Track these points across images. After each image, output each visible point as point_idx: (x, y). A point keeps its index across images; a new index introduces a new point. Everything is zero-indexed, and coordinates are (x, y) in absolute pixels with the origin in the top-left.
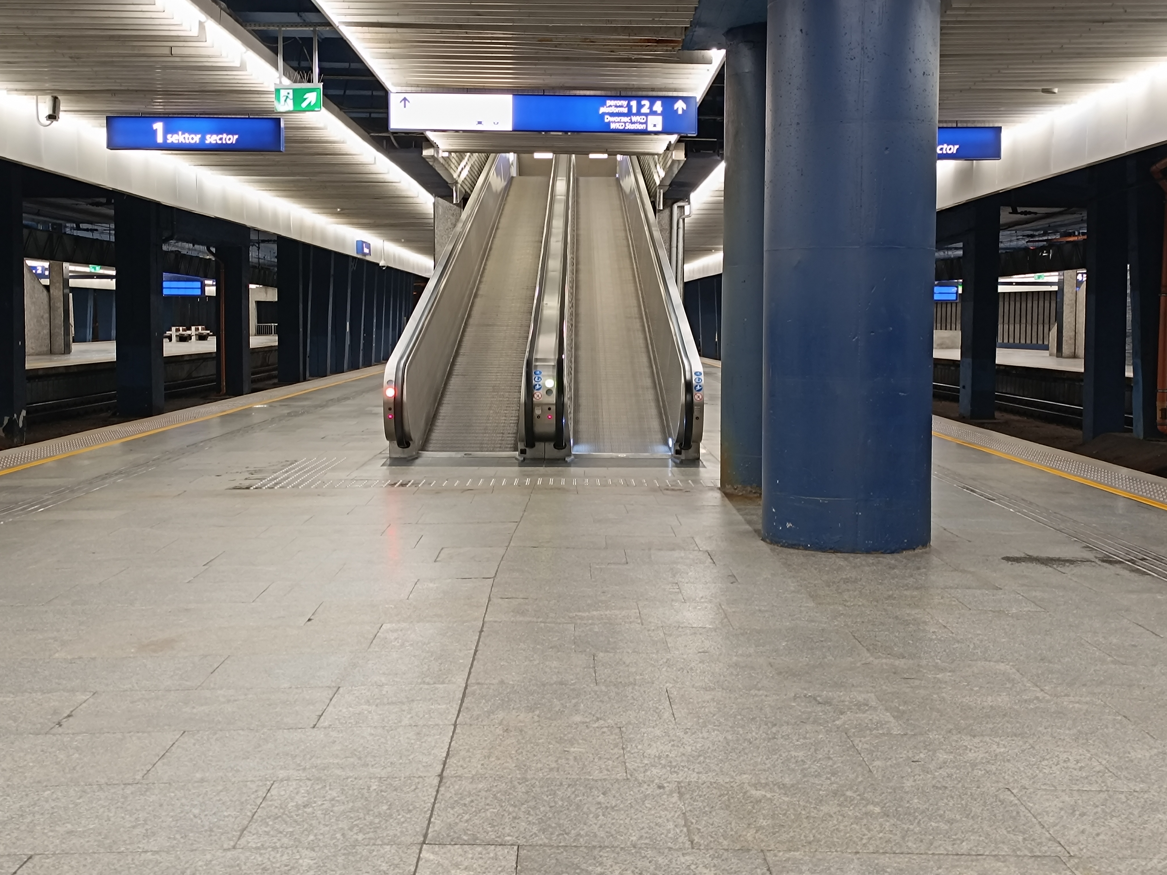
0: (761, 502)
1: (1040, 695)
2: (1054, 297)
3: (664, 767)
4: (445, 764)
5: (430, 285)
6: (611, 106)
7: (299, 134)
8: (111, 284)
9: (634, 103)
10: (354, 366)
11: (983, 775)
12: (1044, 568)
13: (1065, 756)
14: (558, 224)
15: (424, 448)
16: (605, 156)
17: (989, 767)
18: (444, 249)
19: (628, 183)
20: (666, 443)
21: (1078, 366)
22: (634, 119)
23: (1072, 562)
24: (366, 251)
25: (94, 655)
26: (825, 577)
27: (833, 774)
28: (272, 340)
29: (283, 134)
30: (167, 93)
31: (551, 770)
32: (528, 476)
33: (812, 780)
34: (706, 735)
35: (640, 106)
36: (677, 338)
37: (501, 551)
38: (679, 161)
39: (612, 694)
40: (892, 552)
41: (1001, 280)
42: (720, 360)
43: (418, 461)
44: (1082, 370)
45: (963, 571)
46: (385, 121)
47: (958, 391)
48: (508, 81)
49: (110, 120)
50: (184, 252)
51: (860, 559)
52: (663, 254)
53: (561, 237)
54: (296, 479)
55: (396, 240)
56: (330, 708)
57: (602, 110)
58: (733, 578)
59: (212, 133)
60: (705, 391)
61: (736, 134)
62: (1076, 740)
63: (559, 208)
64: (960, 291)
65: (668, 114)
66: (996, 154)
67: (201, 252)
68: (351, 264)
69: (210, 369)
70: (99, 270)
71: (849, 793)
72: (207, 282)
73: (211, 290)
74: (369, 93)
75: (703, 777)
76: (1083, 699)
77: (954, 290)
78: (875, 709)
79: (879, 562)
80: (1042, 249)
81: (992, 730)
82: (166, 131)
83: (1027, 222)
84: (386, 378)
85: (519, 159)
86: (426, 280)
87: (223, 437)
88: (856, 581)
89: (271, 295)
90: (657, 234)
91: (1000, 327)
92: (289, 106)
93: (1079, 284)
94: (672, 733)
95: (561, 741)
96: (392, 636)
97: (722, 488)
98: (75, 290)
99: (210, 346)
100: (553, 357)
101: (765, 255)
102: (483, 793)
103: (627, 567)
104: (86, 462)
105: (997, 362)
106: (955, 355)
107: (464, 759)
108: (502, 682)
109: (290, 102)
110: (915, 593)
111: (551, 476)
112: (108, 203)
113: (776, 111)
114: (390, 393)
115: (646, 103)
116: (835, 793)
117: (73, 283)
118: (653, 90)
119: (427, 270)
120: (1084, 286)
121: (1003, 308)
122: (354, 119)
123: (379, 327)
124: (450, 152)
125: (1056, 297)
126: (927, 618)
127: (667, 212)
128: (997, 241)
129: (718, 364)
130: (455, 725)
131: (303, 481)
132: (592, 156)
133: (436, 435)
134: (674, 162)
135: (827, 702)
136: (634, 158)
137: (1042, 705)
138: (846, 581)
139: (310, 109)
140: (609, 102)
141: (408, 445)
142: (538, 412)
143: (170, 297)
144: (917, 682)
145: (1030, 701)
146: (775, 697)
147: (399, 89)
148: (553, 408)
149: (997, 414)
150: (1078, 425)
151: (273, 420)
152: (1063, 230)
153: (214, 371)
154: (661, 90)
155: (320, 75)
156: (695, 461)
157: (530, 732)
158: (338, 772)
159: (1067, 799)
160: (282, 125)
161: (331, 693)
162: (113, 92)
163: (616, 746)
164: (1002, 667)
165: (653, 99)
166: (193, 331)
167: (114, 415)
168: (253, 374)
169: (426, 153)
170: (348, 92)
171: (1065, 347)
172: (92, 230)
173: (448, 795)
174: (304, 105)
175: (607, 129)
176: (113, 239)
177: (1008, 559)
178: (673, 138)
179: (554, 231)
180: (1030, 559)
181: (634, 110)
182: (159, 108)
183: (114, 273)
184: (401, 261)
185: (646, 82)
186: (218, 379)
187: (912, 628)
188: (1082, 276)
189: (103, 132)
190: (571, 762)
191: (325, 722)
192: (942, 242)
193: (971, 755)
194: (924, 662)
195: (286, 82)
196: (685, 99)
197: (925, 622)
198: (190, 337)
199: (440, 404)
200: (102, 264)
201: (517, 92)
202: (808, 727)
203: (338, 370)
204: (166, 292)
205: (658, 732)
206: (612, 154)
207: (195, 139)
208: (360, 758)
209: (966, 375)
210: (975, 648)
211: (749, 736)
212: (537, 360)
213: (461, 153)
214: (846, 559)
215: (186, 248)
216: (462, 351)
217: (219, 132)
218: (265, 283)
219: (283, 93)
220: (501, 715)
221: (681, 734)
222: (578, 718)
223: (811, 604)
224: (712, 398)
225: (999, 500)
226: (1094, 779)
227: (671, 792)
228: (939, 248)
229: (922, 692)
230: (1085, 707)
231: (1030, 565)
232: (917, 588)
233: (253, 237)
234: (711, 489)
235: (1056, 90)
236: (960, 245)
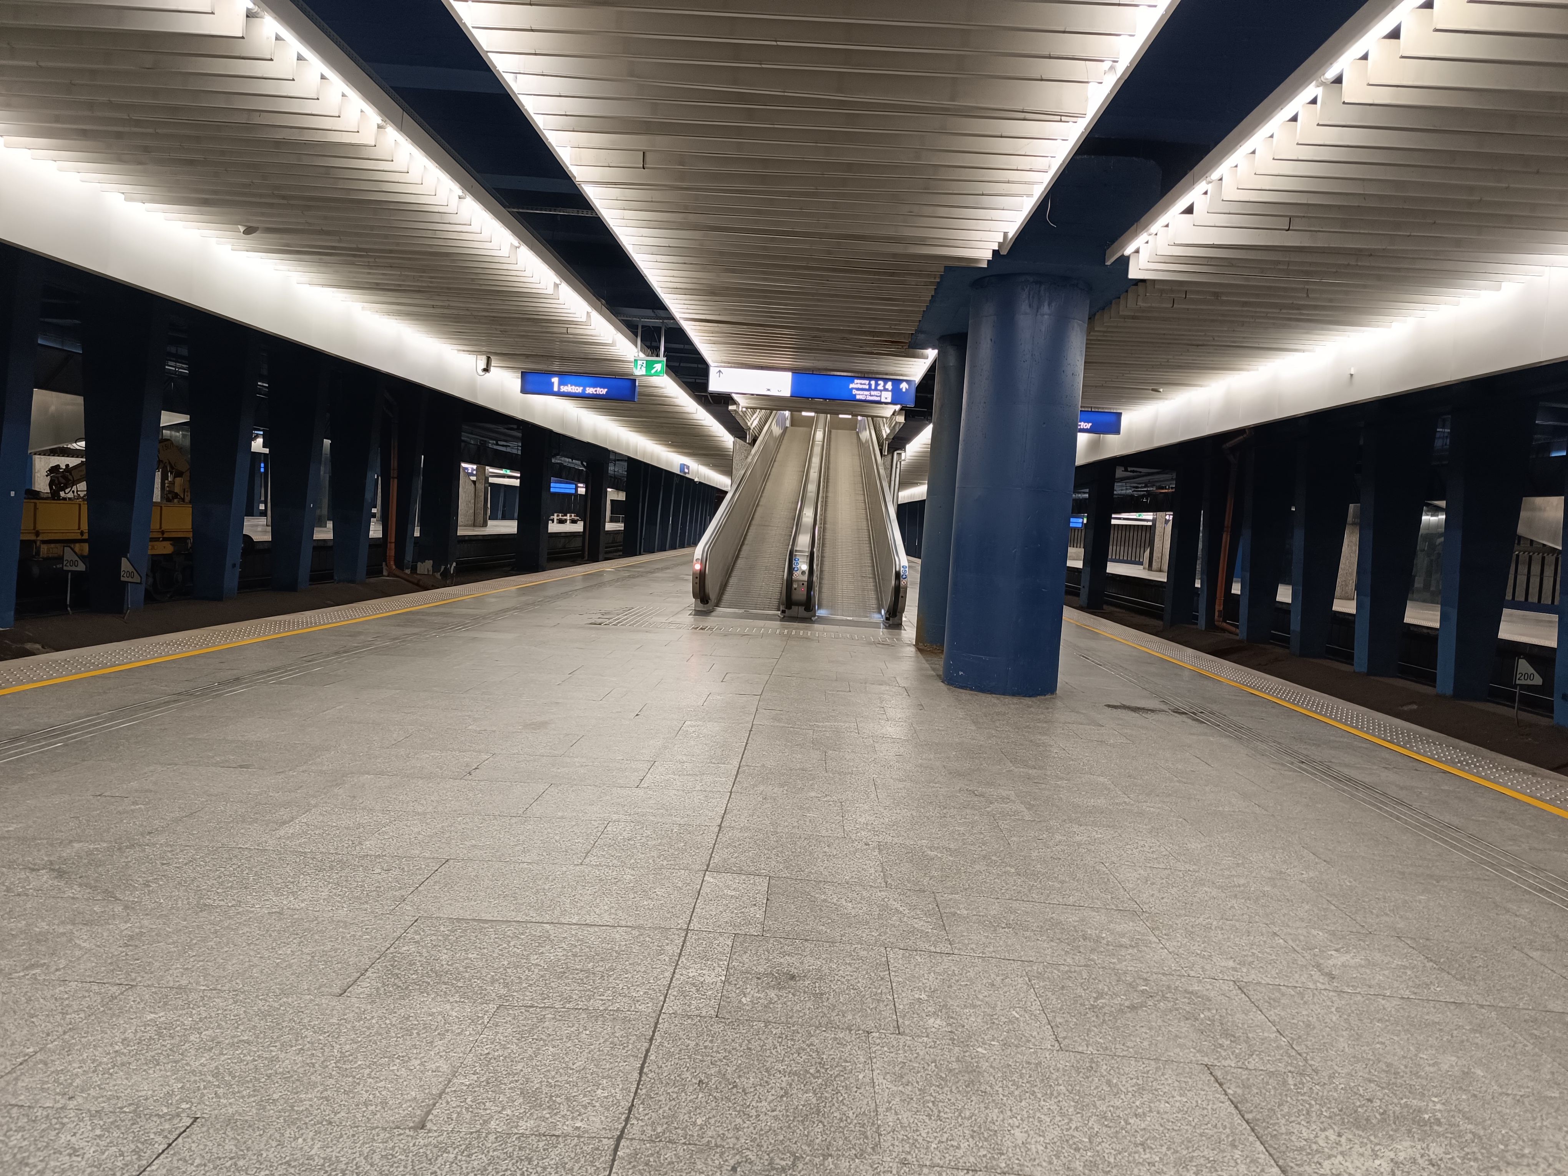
0: (943, 656)
1: (1127, 800)
2: (1148, 530)
3: (870, 831)
4: (723, 818)
5: (728, 497)
6: (857, 384)
7: (651, 390)
8: (516, 483)
9: (873, 383)
10: (673, 547)
11: (1085, 853)
12: (1134, 714)
13: (1142, 843)
14: (816, 461)
15: (717, 605)
16: (850, 417)
17: (1090, 847)
18: (739, 473)
19: (865, 435)
20: (880, 613)
21: (1163, 578)
22: (873, 393)
23: (1152, 711)
24: (686, 471)
25: (494, 729)
26: (984, 710)
27: (984, 844)
28: (620, 526)
29: (637, 390)
30: (562, 358)
31: (794, 827)
32: (787, 628)
33: (969, 847)
34: (898, 811)
35: (877, 385)
36: (891, 542)
37: (767, 678)
38: (900, 423)
39: (837, 779)
40: (1030, 696)
41: (1113, 516)
42: (920, 558)
43: (713, 614)
44: (1165, 580)
45: (1078, 712)
46: (706, 385)
47: (1079, 589)
48: (787, 362)
49: (524, 375)
50: (565, 464)
51: (1008, 699)
52: (885, 485)
53: (817, 470)
54: (632, 620)
55: (707, 465)
56: (648, 775)
57: (851, 386)
58: (921, 707)
59: (590, 386)
60: (909, 579)
61: (942, 407)
62: (1150, 832)
63: (817, 450)
64: (1085, 521)
65: (896, 391)
66: (1117, 431)
67: (577, 465)
68: (675, 478)
69: (578, 543)
70: (508, 472)
71: (994, 858)
72: (579, 485)
73: (582, 490)
74: (695, 365)
75: (896, 840)
76: (1157, 805)
77: (1081, 520)
78: (1014, 802)
79: (1021, 703)
80: (1143, 496)
81: (1093, 822)
82: (560, 384)
83: (1134, 478)
84: (695, 558)
85: (792, 415)
86: (726, 493)
87: (586, 589)
88: (1004, 714)
89: (621, 496)
90: (882, 471)
91: (1110, 547)
92: (643, 371)
93: (1167, 521)
94: (875, 808)
95: (801, 808)
96: (691, 730)
97: (917, 645)
98: (493, 485)
99: (579, 527)
100: (807, 549)
101: (957, 490)
102: (748, 840)
103: (849, 694)
104: (493, 600)
105: (1108, 571)
106: (1079, 564)
107: (736, 816)
108: (763, 766)
109: (644, 369)
110: (1045, 725)
111: (801, 629)
112: (518, 429)
113: (970, 394)
114: (698, 567)
115: (881, 383)
116: (984, 857)
117: (492, 480)
118: (887, 374)
119: (727, 486)
120: (1170, 523)
121: (1113, 535)
122: (684, 382)
123: (691, 522)
124: (747, 408)
125: (1150, 530)
126: (1052, 743)
127: (890, 457)
128: (1113, 490)
129: (919, 561)
130: (731, 792)
131: (637, 622)
132: (841, 416)
133: (726, 597)
134: (896, 423)
135: (982, 795)
136: (870, 419)
137: (1128, 807)
138: (998, 714)
139: (657, 374)
140: (856, 381)
141: (707, 603)
142: (795, 586)
143: (555, 494)
144: (1044, 786)
145: (1120, 804)
146: (946, 789)
147: (716, 364)
148: (806, 584)
149: (1105, 607)
150: (1160, 617)
151: (618, 580)
152: (1158, 484)
153: (580, 545)
154: (892, 374)
155: (665, 352)
156: (898, 626)
157: (781, 801)
158: (652, 818)
159: (1142, 872)
160: (637, 384)
161: (649, 765)
162: (527, 356)
163: (838, 814)
164: (1101, 779)
165: (886, 380)
166: (568, 517)
167: (512, 570)
168: (606, 548)
169: (731, 408)
170: (682, 365)
171: (1154, 564)
172: (506, 446)
173: (724, 839)
174: (653, 371)
175: (853, 399)
176: (520, 453)
177: (1109, 706)
178: (898, 407)
179: (813, 465)
180: (1124, 707)
181: (873, 387)
182: (556, 368)
183: (519, 475)
184: (709, 479)
185: (882, 369)
186: (583, 550)
187: (1041, 749)
188: (1169, 516)
189: (519, 381)
190: (808, 823)
191: (644, 784)
192: (1077, 487)
193: (1078, 838)
194: (1049, 773)
195: (642, 355)
196: (907, 381)
197: (1051, 746)
198: (565, 521)
199: (730, 576)
200: (512, 469)
201: (795, 371)
202: (968, 811)
203: (663, 549)
204: (552, 490)
205: (866, 807)
206: (855, 415)
207: (579, 390)
208: (667, 810)
209: (1085, 580)
210: (1084, 765)
211: (928, 814)
212: (796, 551)
213: (754, 409)
214: (998, 699)
215: (567, 461)
216: (746, 542)
217: (595, 386)
218: (618, 488)
219: (639, 363)
220: (762, 788)
221: (882, 810)
222: (813, 794)
223: (974, 728)
224: (913, 583)
225: (1104, 665)
226: (1161, 860)
227: (874, 848)
228: (1074, 492)
229: (1047, 793)
230: (1158, 811)
231: (1124, 711)
232: (1046, 722)
233: (612, 457)
234: (909, 645)
235: (1161, 390)
236: (1087, 490)
